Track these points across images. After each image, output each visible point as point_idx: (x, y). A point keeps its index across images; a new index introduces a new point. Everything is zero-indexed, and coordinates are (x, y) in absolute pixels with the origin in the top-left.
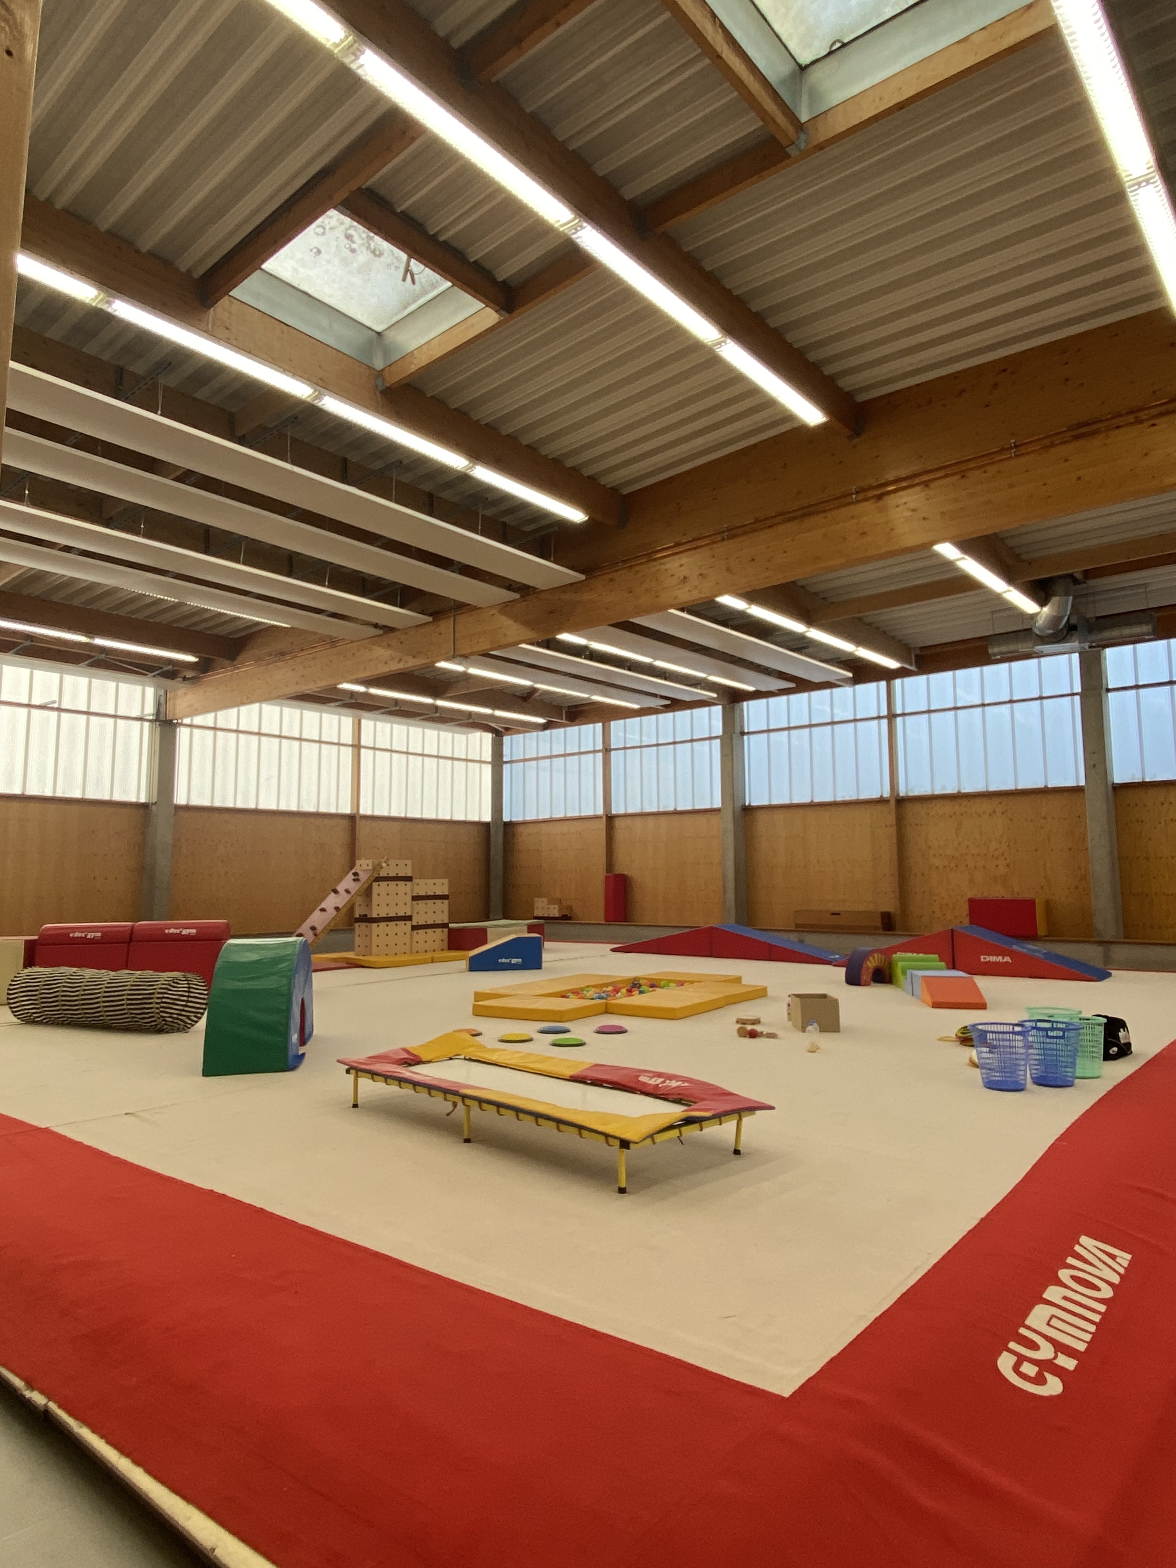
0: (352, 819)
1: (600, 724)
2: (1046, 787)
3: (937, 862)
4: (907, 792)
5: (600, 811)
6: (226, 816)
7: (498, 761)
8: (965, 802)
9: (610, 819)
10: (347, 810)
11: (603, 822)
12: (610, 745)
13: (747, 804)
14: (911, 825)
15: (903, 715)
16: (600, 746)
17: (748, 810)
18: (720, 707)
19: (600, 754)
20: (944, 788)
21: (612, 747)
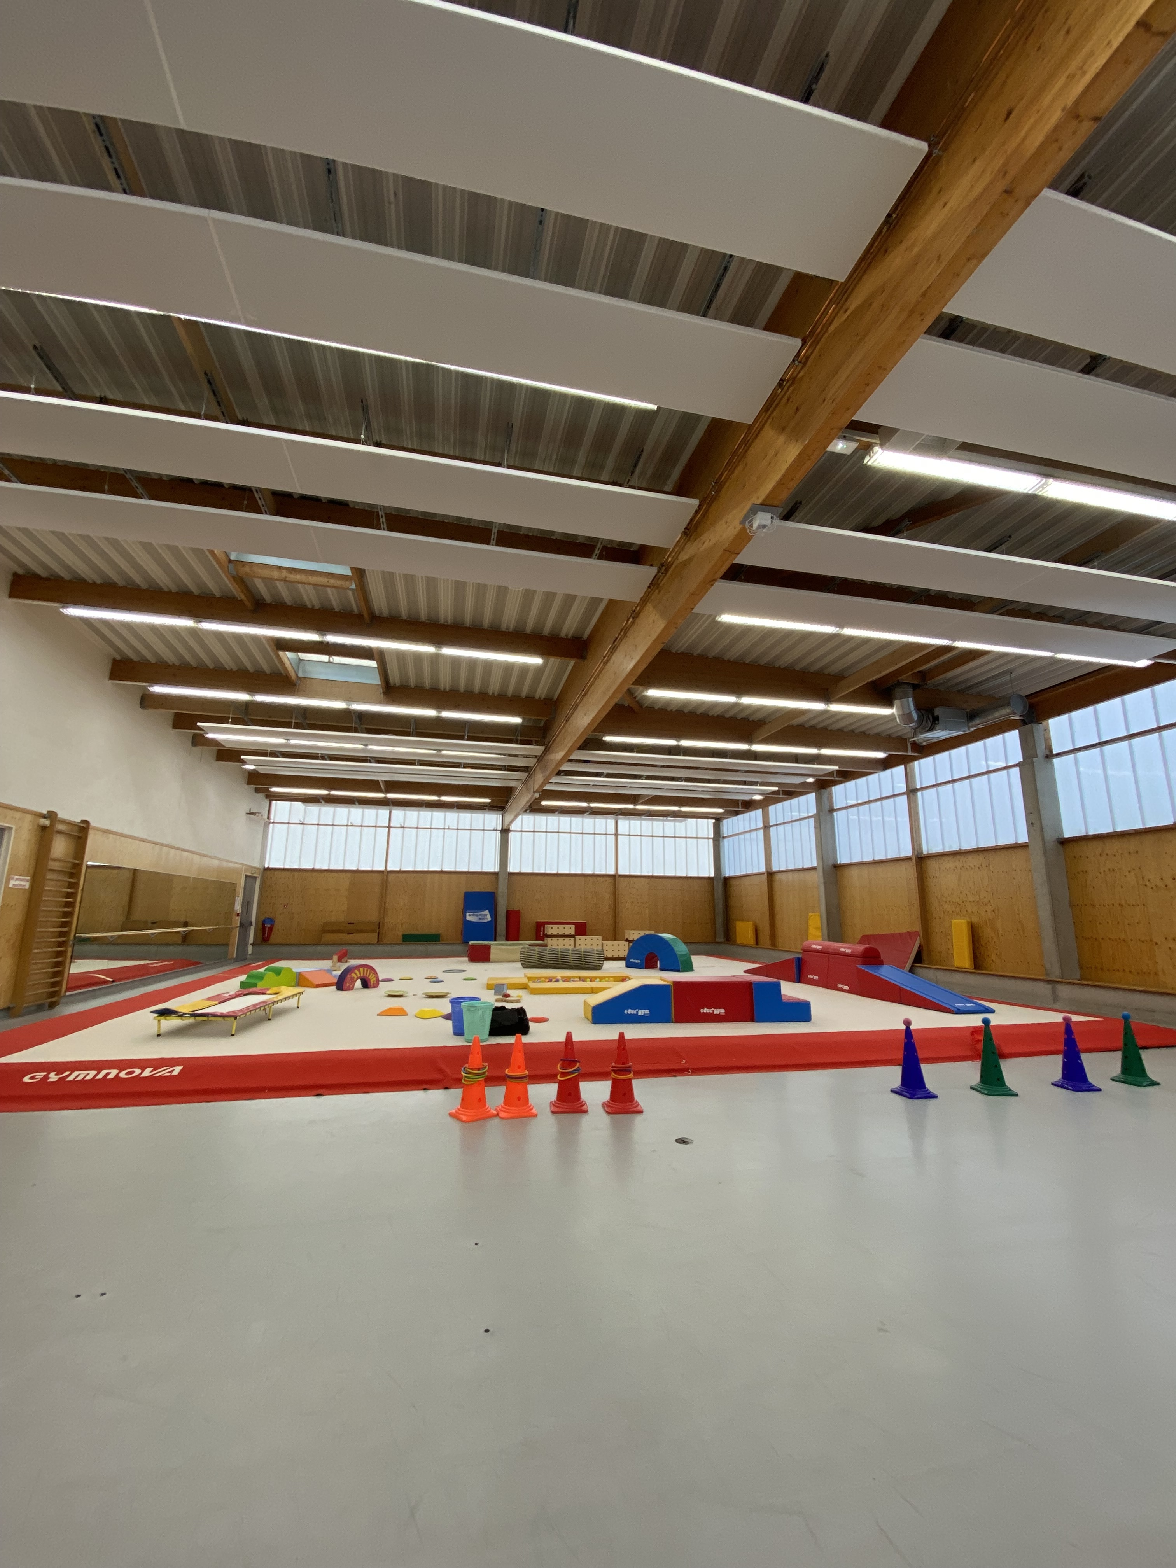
0: (615, 877)
1: (761, 810)
2: (1017, 843)
3: (946, 907)
4: (928, 851)
5: (763, 869)
6: (540, 878)
7: (718, 837)
8: (962, 858)
9: (771, 875)
10: (612, 872)
11: (765, 877)
12: (769, 823)
13: (839, 863)
14: (930, 878)
15: (922, 789)
16: (761, 825)
17: (837, 867)
18: (814, 794)
19: (762, 831)
20: (951, 847)
21: (771, 824)
